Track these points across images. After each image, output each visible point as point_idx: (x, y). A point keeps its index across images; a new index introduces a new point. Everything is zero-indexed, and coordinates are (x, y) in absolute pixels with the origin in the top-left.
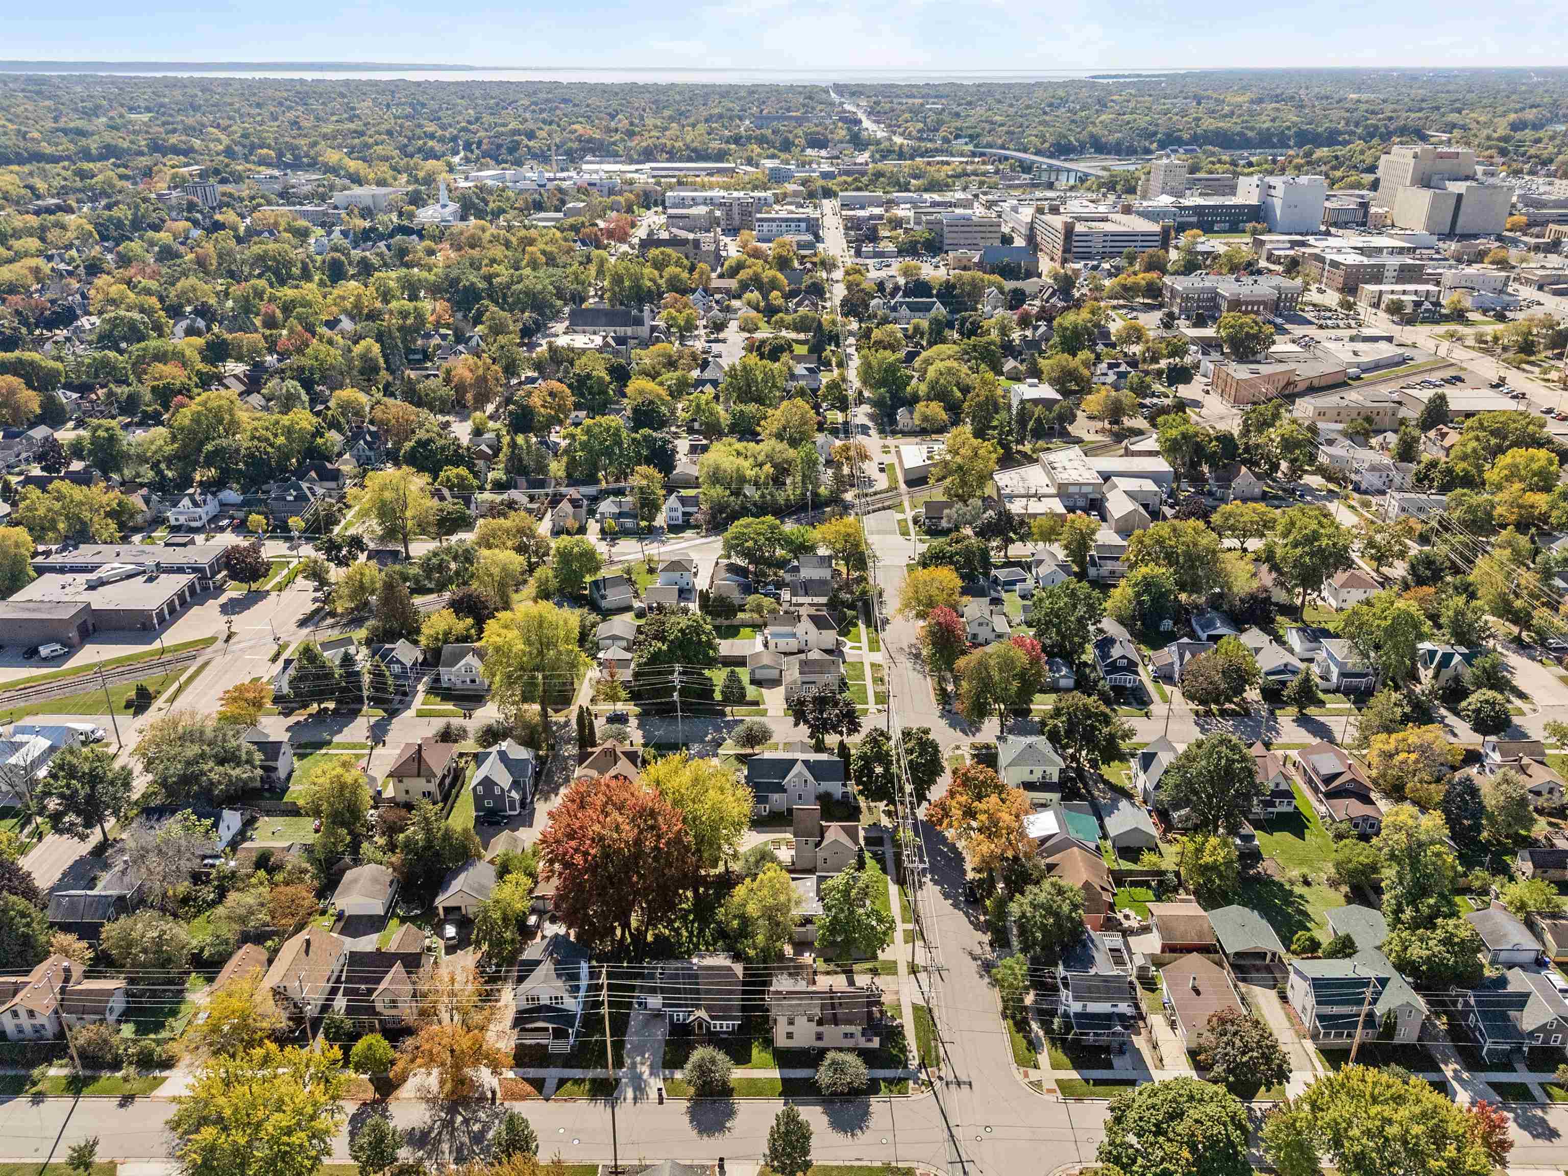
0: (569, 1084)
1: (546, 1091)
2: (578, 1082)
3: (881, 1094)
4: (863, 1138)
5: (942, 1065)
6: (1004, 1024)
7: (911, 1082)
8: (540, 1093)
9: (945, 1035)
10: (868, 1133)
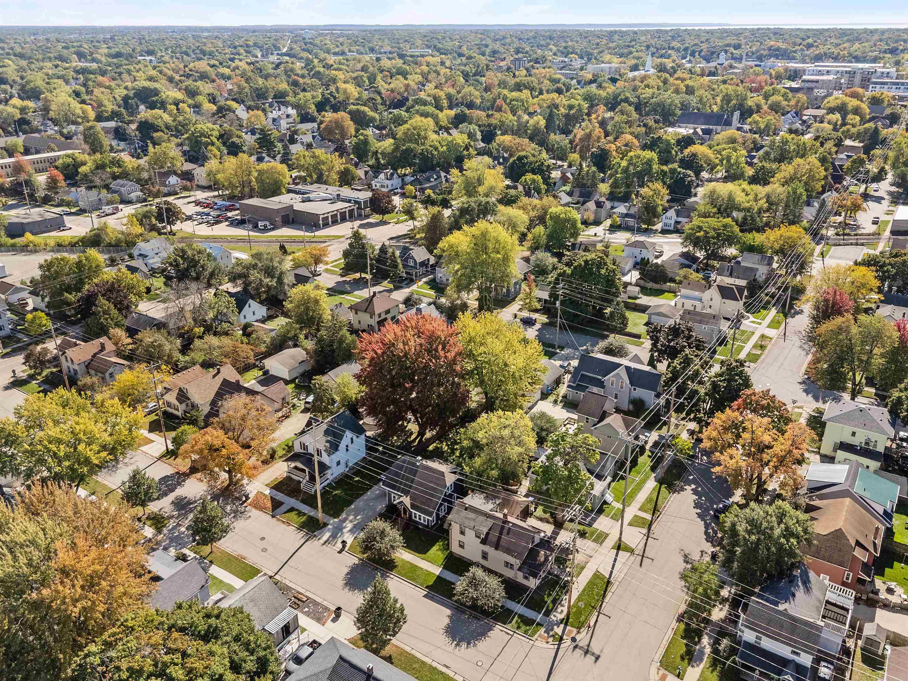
0: (294, 513)
1: (278, 511)
2: (300, 513)
3: (509, 626)
4: (464, 651)
5: (584, 631)
6: (674, 624)
7: (543, 630)
8: (273, 510)
9: (606, 607)
10: (472, 650)
